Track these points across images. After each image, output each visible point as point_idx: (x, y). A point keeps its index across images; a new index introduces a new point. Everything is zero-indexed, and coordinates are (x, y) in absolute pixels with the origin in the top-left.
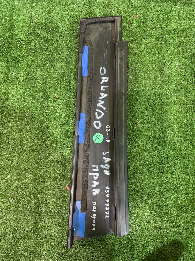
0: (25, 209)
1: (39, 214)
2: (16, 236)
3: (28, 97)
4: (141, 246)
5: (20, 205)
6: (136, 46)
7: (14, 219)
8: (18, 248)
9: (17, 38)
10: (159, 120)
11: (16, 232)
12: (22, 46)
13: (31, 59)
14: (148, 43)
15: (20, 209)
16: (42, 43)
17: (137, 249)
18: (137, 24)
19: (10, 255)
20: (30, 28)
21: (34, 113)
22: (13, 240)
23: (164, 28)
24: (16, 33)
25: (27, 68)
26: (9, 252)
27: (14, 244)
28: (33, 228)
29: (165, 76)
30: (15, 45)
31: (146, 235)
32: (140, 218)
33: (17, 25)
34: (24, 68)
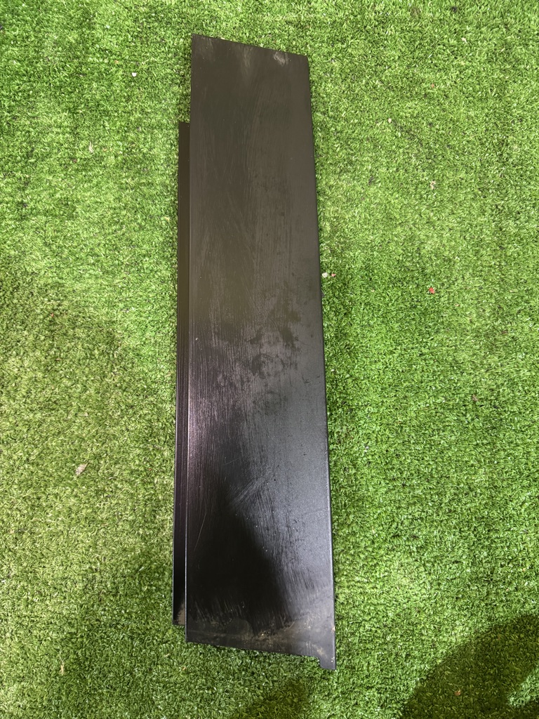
0: (118, 517)
1: (156, 530)
2: (93, 588)
3: (129, 211)
4: (434, 627)
5: (104, 504)
6: (431, 76)
7: (87, 541)
8: (97, 620)
9: (100, 48)
10: (493, 283)
11: (94, 578)
12: (114, 69)
13: (137, 107)
14: (467, 67)
15: (104, 516)
16: (169, 62)
17: (422, 635)
18: (437, 15)
19: (77, 638)
20: (136, 20)
21: (144, 256)
22: (84, 598)
23: (512, 25)
24: (98, 33)
25: (126, 132)
26: (73, 630)
27: (88, 609)
28: (140, 567)
29: (511, 160)
30: (94, 68)
31: (448, 597)
32: (432, 551)
33: (101, 12)
34: (118, 132)
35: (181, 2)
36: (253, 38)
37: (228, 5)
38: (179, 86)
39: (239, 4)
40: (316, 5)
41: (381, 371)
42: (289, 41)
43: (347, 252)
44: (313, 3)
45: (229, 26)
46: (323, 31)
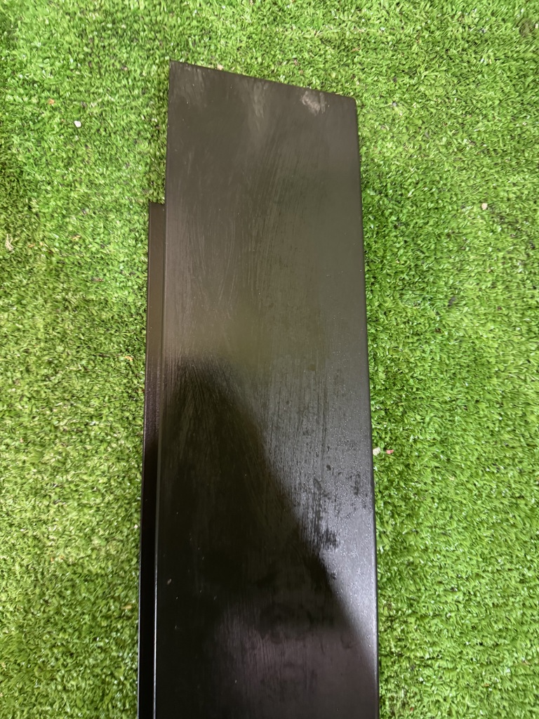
35: (155, 6)
36: (269, 66)
37: (229, 11)
38: (150, 143)
39: (247, 9)
40: (370, 13)
42: (325, 70)
44: (364, 10)
45: (230, 45)
46: (380, 57)
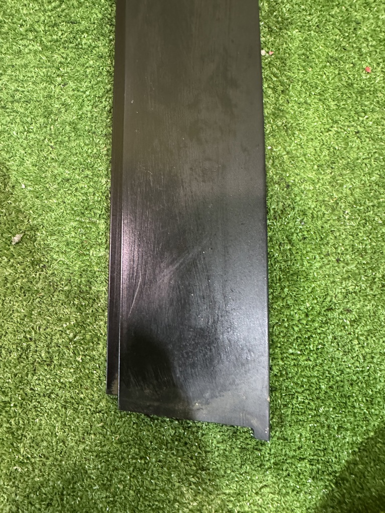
0: (53, 287)
1: (91, 301)
2: (27, 358)
4: (367, 400)
5: (40, 274)
7: (22, 311)
8: (31, 389)
11: (28, 346)
15: (39, 285)
17: (354, 407)
19: (11, 407)
22: (18, 367)
26: (7, 399)
27: (22, 377)
28: (75, 336)
32: (366, 325)
41: (318, 149)
43: (285, 31)
